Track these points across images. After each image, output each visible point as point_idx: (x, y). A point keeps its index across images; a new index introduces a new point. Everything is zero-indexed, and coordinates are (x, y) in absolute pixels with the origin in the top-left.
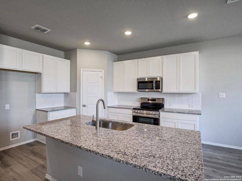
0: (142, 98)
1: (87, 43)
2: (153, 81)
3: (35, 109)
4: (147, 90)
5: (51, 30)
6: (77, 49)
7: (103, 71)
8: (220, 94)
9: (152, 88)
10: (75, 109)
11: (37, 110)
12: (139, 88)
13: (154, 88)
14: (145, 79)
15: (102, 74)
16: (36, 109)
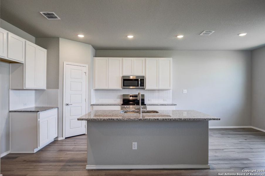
0: (124, 95)
1: (81, 36)
2: (138, 79)
3: (8, 111)
4: (131, 87)
5: (60, 19)
6: (60, 38)
7: (87, 66)
8: (183, 90)
9: (137, 85)
10: (57, 109)
11: (10, 112)
12: (125, 85)
13: (139, 85)
14: (129, 77)
15: (86, 69)
16: (10, 110)
